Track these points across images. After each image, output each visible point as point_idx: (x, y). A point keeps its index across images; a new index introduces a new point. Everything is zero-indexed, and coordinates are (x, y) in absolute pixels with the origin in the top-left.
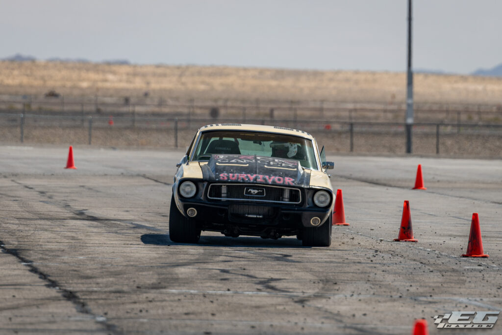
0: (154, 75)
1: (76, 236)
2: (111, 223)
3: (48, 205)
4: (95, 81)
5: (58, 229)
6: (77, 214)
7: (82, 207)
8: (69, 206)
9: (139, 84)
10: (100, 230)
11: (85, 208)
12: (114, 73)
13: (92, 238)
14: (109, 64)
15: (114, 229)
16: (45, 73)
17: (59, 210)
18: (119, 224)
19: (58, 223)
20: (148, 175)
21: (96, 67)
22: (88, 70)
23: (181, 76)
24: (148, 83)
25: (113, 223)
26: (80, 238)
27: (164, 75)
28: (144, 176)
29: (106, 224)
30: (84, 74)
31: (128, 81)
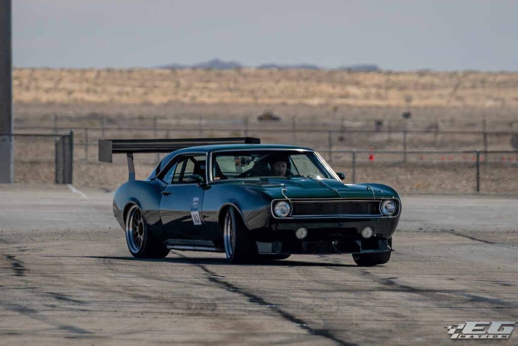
0: (416, 86)
1: (397, 312)
2: (438, 295)
3: (338, 272)
4: (331, 96)
5: (368, 303)
6: (385, 284)
7: (387, 275)
8: (368, 273)
9: (395, 99)
10: (426, 304)
11: (391, 276)
12: (357, 84)
13: (420, 314)
14: (350, 70)
15: (445, 303)
16: (255, 85)
17: (358, 279)
18: (450, 297)
19: (364, 295)
20: (457, 230)
21: (330, 76)
22: (319, 81)
23: (457, 87)
24: (408, 99)
25: (441, 295)
26: (404, 314)
27: (432, 87)
28: (452, 232)
29: (430, 296)
30: (313, 87)
31: (379, 96)
